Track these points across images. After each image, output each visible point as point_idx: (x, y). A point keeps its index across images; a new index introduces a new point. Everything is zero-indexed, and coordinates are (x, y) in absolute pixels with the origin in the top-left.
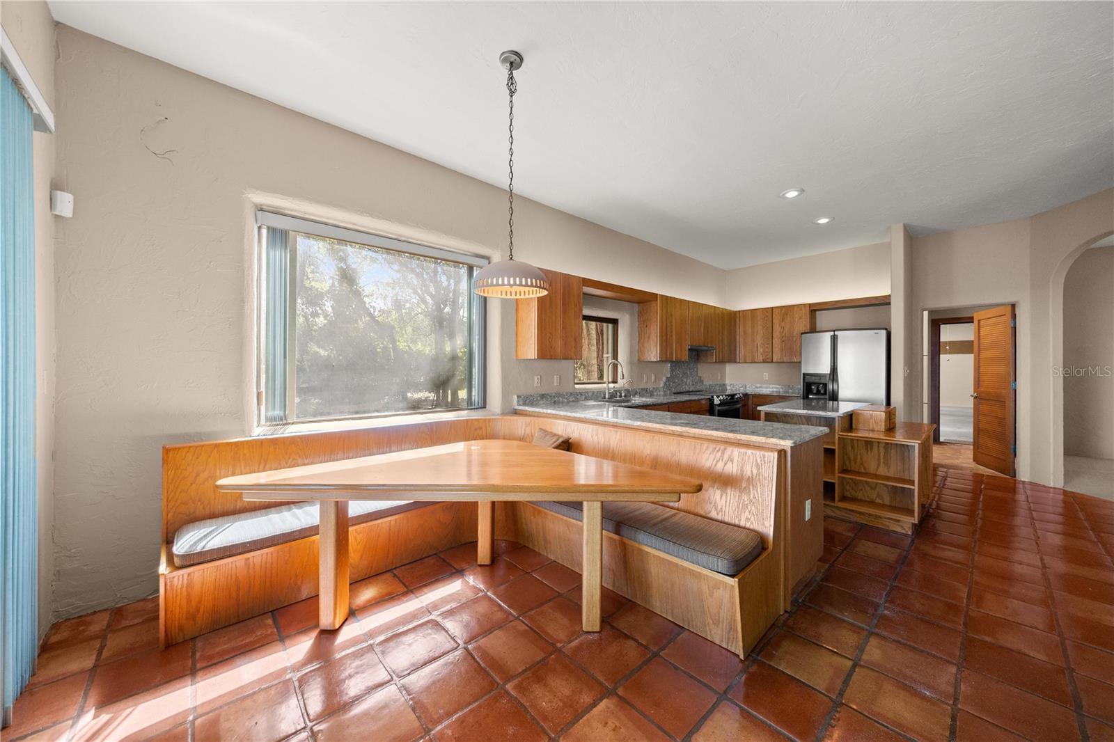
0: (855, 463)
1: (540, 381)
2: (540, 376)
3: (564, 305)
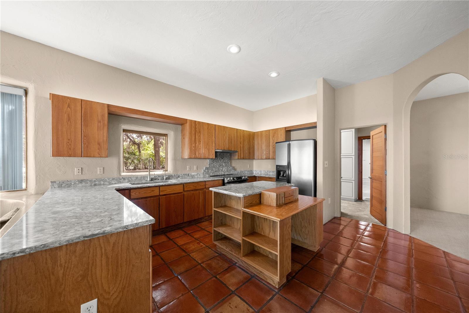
0: (259, 228)
1: (81, 171)
2: (82, 168)
3: (85, 121)
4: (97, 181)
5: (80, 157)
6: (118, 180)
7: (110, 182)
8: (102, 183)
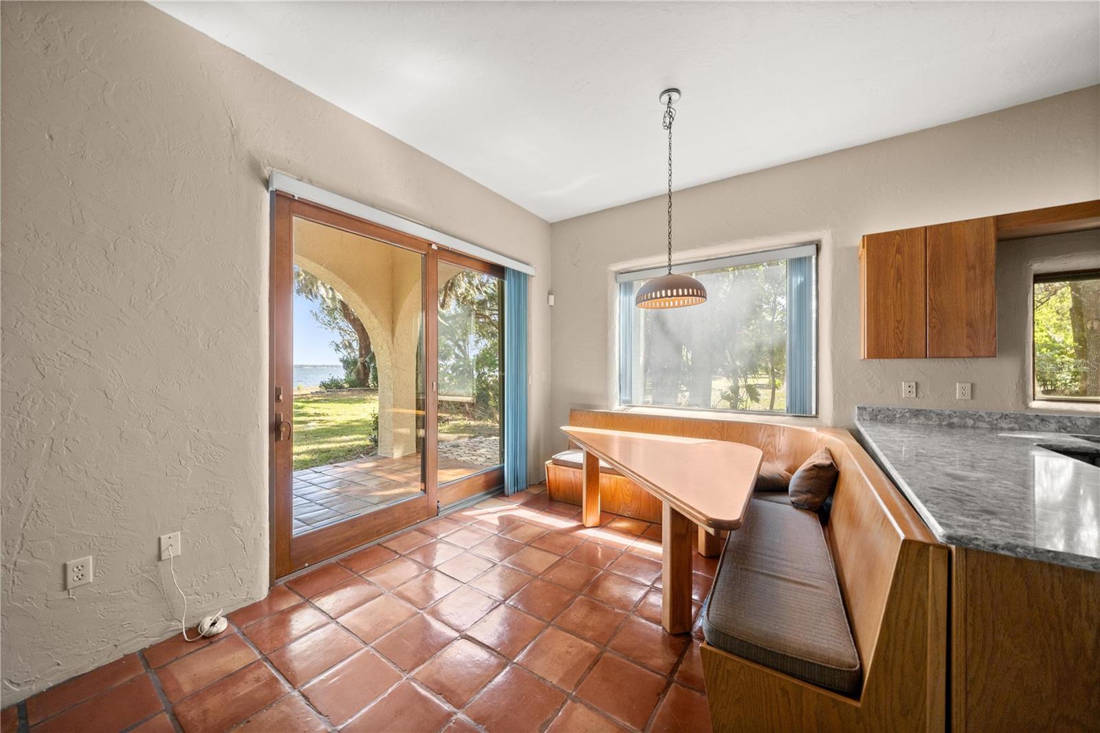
1: (914, 390)
2: (916, 383)
3: (934, 274)
4: (956, 416)
5: (923, 358)
6: (1021, 420)
7: (995, 422)
8: (970, 422)
